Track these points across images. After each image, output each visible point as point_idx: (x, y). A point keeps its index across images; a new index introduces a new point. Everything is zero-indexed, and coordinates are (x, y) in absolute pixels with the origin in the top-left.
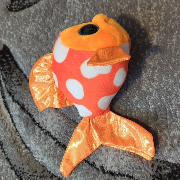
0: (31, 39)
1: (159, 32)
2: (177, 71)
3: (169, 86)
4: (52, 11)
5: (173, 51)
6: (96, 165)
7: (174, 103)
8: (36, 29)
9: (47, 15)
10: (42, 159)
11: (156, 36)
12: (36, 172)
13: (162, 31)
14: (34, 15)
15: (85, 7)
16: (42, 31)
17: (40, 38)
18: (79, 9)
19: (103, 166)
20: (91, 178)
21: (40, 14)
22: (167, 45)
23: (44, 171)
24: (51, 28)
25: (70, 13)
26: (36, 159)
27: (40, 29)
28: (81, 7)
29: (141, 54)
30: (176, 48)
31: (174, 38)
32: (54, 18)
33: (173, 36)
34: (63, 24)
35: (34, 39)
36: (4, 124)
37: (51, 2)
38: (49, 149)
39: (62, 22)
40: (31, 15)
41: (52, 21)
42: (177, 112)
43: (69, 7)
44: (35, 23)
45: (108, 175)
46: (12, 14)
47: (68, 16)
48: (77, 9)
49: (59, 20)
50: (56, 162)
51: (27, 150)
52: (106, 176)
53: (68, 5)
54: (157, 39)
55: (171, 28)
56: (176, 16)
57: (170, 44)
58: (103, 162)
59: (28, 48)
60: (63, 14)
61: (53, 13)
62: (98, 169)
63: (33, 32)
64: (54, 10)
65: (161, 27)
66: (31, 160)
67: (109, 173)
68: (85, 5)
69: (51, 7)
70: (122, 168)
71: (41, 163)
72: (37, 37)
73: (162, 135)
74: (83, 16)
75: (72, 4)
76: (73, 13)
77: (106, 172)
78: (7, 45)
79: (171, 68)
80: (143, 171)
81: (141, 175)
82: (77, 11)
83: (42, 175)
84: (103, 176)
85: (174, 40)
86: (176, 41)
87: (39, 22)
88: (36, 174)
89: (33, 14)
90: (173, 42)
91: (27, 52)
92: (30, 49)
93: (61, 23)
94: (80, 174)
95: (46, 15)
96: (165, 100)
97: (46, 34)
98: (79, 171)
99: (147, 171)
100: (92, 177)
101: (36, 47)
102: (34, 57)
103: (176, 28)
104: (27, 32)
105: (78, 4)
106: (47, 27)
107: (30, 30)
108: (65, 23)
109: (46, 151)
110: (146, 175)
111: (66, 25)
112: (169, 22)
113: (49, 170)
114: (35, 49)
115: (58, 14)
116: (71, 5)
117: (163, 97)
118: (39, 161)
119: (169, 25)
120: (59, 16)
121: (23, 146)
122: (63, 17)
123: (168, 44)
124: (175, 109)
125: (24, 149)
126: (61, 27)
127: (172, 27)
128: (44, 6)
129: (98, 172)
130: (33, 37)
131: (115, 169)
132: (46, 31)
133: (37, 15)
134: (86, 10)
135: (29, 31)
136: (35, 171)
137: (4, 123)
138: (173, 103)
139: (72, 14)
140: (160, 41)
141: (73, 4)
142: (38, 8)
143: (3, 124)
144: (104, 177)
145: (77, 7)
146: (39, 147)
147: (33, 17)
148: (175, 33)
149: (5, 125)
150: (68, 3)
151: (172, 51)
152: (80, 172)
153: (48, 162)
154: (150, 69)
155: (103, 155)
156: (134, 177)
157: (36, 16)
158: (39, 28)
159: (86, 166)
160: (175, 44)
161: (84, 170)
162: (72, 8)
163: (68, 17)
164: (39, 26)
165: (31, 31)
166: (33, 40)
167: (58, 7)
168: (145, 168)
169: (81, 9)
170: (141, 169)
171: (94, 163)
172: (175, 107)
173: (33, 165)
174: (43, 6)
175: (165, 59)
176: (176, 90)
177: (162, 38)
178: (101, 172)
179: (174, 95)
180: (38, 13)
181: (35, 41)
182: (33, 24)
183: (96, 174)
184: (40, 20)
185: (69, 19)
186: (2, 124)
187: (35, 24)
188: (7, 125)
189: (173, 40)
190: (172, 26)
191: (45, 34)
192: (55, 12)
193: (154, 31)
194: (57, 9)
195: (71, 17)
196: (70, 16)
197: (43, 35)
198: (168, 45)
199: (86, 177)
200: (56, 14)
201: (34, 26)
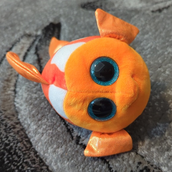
6: (73, 132)
10: (21, 105)
12: (5, 111)
19: (81, 137)
20: (59, 142)
23: (13, 115)
26: (15, 103)
38: (36, 99)
45: (80, 147)
50: (34, 112)
51: (13, 92)
52: (77, 147)
58: (84, 134)
62: (72, 137)
66: (9, 101)
67: (82, 146)
71: (17, 109)
73: (169, 138)
74: (142, 28)
77: (80, 143)
78: (62, 24)
80: (125, 163)
81: (120, 165)
82: (138, 24)
83: (8, 116)
84: (73, 146)
92: (79, 30)
94: (49, 133)
98: (50, 130)
99: (130, 166)
100: (60, 141)
101: (86, 31)
102: (79, 36)
104: (86, 22)
105: (141, 21)
107: (89, 21)
109: (31, 99)
110: (126, 168)
113: (19, 117)
114: (84, 32)
118: (17, 105)
129: (71, 139)
136: (5, 109)
144: (74, 147)
146: (28, 93)
150: (134, 18)
152: (51, 131)
153: (26, 109)
156: (110, 163)
159: (62, 128)
161: (57, 131)
168: (128, 161)
170: (123, 160)
171: (73, 130)
173: (8, 105)
178: (74, 142)
183: (68, 140)
199: (54, 138)
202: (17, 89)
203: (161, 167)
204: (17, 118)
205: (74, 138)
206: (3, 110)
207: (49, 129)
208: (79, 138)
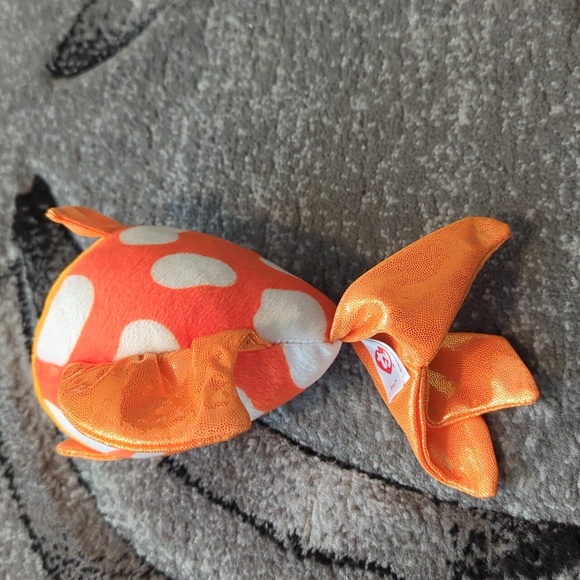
0: (105, 150)
1: (477, 81)
2: (535, 201)
3: (509, 252)
4: (165, 61)
5: (521, 137)
6: (274, 532)
7: (526, 307)
8: (119, 119)
9: (151, 74)
10: (123, 518)
11: (465, 97)
12: (101, 559)
13: (485, 77)
14: (117, 80)
15: (256, 35)
16: (134, 122)
17: (129, 145)
18: (240, 43)
19: (298, 533)
20: (261, 576)
21: (131, 74)
22: (500, 121)
23: (126, 556)
24: (159, 111)
25: (215, 60)
26: (107, 519)
27: (131, 116)
28: (245, 37)
29: (419, 159)
30: (530, 126)
31: (524, 95)
32: (169, 79)
33: (521, 89)
34: (192, 96)
35: (114, 150)
36: (23, 412)
37: (164, 36)
38: (141, 483)
39: (191, 89)
40: (109, 79)
41: (165, 89)
42: (536, 338)
43: (213, 43)
44: (119, 102)
45: (312, 563)
46: (59, 85)
47: (207, 69)
48: (232, 44)
49: (184, 86)
50: (160, 524)
51: (81, 490)
52: (304, 566)
53: (208, 36)
54: (471, 106)
55: (512, 64)
56: (529, 23)
57: (511, 114)
58: (299, 521)
59: (97, 178)
60: (193, 64)
61: (168, 66)
62: (280, 545)
63: (110, 128)
64: (169, 59)
65: (481, 66)
66: (90, 522)
67: (314, 558)
68: (257, 30)
69: (164, 48)
70: (356, 541)
71: (119, 532)
72: (122, 143)
74: (250, 63)
75: (220, 33)
76: (221, 58)
77: (304, 552)
78: (44, 176)
79: (513, 193)
80: (423, 547)
81: (417, 561)
82: (232, 53)
83: (118, 569)
84: (296, 568)
85: (524, 101)
86: (529, 104)
87: (130, 98)
88: (99, 566)
89: (113, 76)
90: (520, 108)
91: (93, 190)
92: (100, 181)
93: (188, 94)
94: (227, 563)
95: (147, 76)
96: (493, 303)
97: (145, 129)
98: (224, 553)
99: (437, 549)
100: (263, 572)
101: (117, 171)
102: (111, 202)
103: (531, 61)
104: (97, 131)
105: (236, 31)
106: (149, 109)
107: (104, 125)
108: (198, 92)
109: (131, 490)
110: (433, 563)
111: (200, 97)
112: (506, 45)
113: (140, 552)
114: (114, 178)
115: (179, 67)
116: (217, 36)
117: (487, 291)
118: (115, 523)
119: (507, 56)
120: (183, 73)
121: (72, 480)
122: (193, 73)
123: (504, 115)
124: (527, 328)
125: (75, 487)
126: (189, 105)
127: (518, 60)
128: (144, 48)
129: (280, 553)
130: (110, 145)
131: (333, 545)
132: (146, 121)
133: (124, 79)
134: (257, 46)
135: (101, 127)
136: (98, 554)
137: (21, 409)
138: (521, 308)
139: (219, 62)
140: (479, 110)
141: (223, 33)
142: (127, 57)
143: (19, 411)
144: (298, 571)
145: (233, 40)
146: (113, 478)
147: (113, 87)
148: (526, 80)
149: (26, 413)
150: (210, 31)
151: (516, 138)
152: (228, 557)
153: (139, 526)
154: (446, 204)
155: (298, 496)
156: (393, 570)
157: (120, 82)
158: (126, 116)
159: (245, 536)
160: (525, 114)
161: (240, 550)
162: (220, 45)
163: (209, 73)
164: (126, 109)
165: (106, 128)
166: (111, 151)
167: (181, 48)
168: (429, 539)
169: (245, 42)
170: (418, 543)
171: (271, 525)
172: (528, 322)
173: (97, 537)
174: (141, 49)
175: (495, 166)
176: (531, 265)
177: (485, 99)
178: (290, 556)
179: (524, 284)
180: (127, 73)
181: (114, 156)
182: (112, 105)
183: (276, 560)
184: (130, 92)
185: (210, 79)
186: (15, 411)
187: (117, 104)
188: (30, 415)
189: (519, 102)
190: (515, 58)
191: (142, 131)
192: (173, 62)
193: (460, 82)
194: (179, 54)
195: (217, 71)
196: (215, 69)
197: (137, 134)
198: (503, 120)
199: (245, 572)
200: (176, 67)
201: (115, 111)
202: (85, 475)
203: (505, 507)
204: (137, 557)
205: (285, 545)
206: (94, 561)
207: (220, 556)
208: (294, 538)
